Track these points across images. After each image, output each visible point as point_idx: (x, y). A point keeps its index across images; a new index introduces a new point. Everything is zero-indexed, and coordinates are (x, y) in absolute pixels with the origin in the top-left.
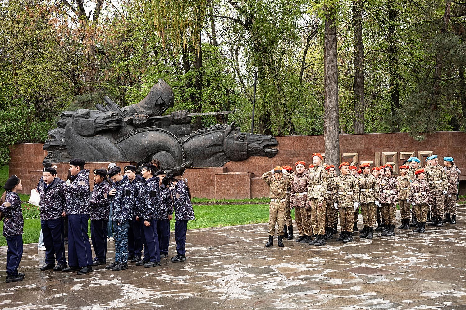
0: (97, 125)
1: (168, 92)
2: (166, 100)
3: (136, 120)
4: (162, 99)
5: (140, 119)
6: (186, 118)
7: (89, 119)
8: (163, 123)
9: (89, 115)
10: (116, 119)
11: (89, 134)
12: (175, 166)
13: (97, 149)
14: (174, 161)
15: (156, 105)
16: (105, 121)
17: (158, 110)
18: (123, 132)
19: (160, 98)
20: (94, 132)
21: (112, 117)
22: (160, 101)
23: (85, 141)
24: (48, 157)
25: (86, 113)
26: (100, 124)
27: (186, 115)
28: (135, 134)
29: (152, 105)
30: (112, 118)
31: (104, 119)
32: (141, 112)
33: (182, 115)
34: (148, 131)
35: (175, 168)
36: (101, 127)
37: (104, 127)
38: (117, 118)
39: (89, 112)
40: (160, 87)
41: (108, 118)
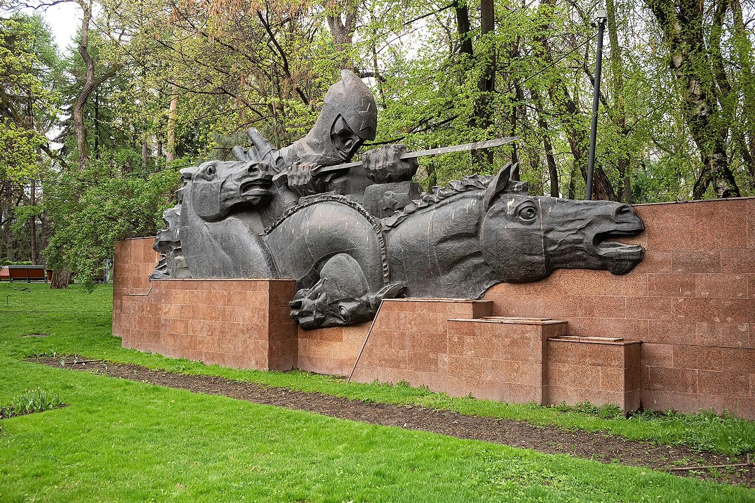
0: (226, 194)
1: (357, 100)
2: (351, 121)
3: (292, 177)
4: (343, 118)
5: (298, 173)
6: (394, 166)
7: (212, 182)
8: (353, 181)
9: (215, 171)
10: (258, 178)
11: (211, 214)
12: (365, 292)
13: (224, 249)
14: (362, 280)
15: (333, 137)
16: (240, 184)
17: (338, 149)
18: (276, 207)
19: (340, 119)
20: (221, 210)
21: (252, 174)
22: (339, 126)
23: (207, 231)
24: (159, 265)
25: (208, 169)
26: (231, 190)
27: (397, 155)
28: (294, 212)
29: (325, 137)
30: (251, 176)
31: (239, 180)
32: (306, 158)
33: (386, 159)
34: (316, 203)
35: (364, 298)
36: (232, 198)
37: (238, 198)
38: (260, 175)
39: (214, 166)
40: (341, 90)
41: (245, 177)
